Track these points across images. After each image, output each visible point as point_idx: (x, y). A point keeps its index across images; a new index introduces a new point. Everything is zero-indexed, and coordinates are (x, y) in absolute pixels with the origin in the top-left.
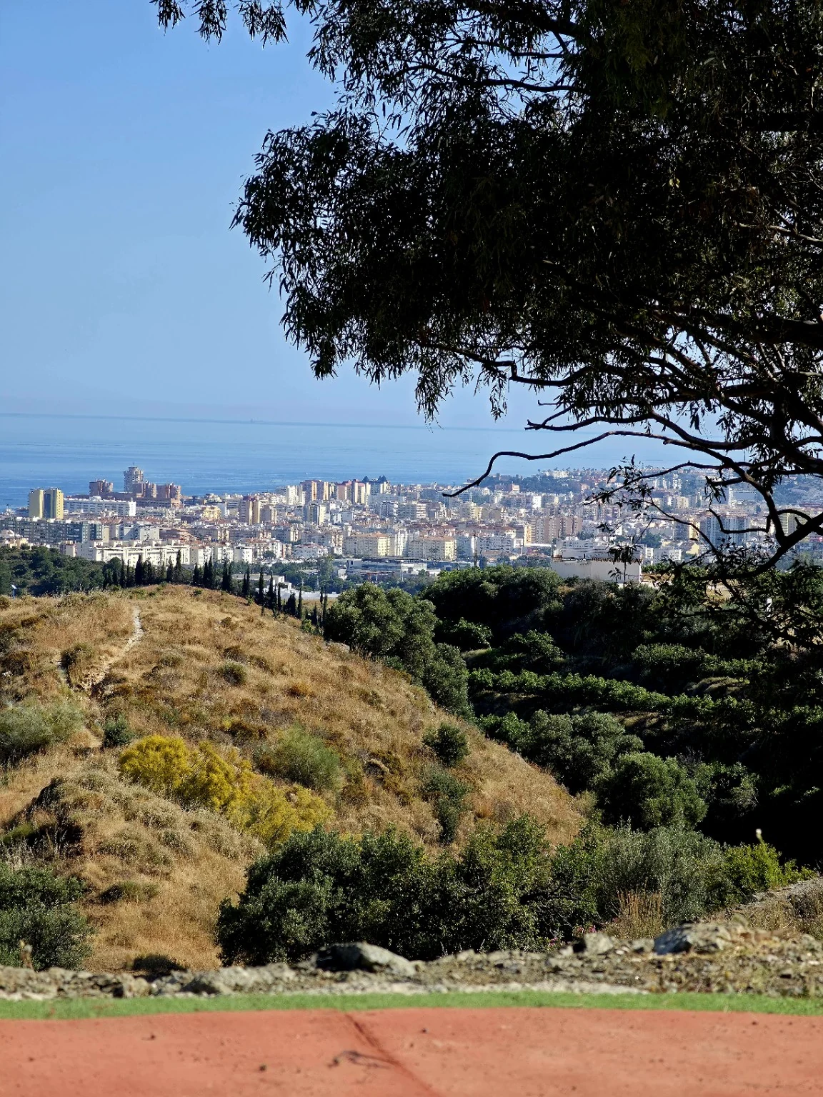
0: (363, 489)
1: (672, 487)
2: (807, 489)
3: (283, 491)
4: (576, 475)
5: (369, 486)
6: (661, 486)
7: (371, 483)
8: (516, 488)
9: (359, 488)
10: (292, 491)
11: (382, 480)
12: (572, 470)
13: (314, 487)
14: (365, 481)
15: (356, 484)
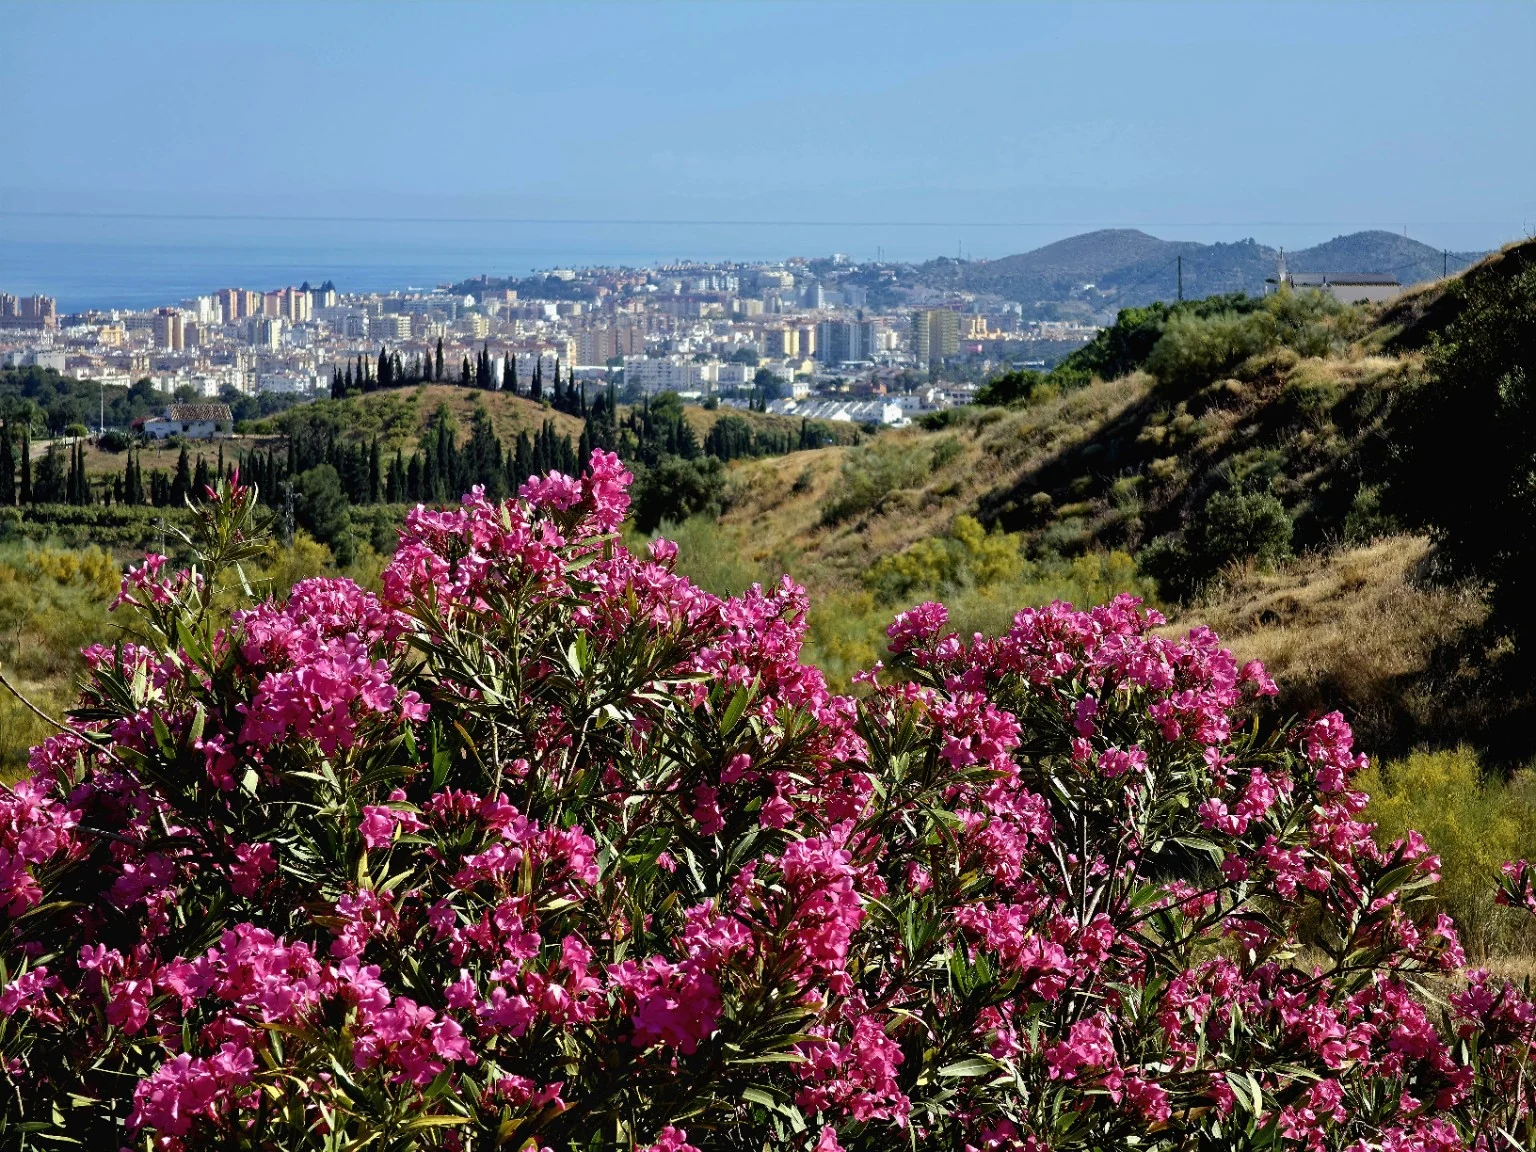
0: (302, 300)
1: (726, 289)
2: (911, 287)
3: (192, 305)
4: (585, 275)
5: (309, 296)
6: (711, 287)
7: (313, 291)
8: (512, 295)
9: (297, 298)
10: (205, 303)
11: (328, 287)
12: (579, 270)
13: (233, 298)
14: (305, 288)
15: (293, 294)
